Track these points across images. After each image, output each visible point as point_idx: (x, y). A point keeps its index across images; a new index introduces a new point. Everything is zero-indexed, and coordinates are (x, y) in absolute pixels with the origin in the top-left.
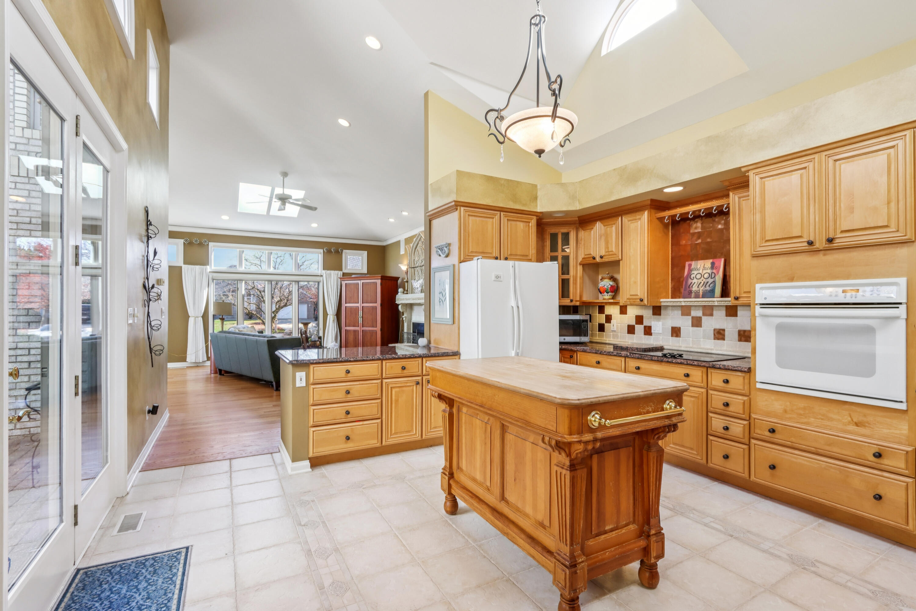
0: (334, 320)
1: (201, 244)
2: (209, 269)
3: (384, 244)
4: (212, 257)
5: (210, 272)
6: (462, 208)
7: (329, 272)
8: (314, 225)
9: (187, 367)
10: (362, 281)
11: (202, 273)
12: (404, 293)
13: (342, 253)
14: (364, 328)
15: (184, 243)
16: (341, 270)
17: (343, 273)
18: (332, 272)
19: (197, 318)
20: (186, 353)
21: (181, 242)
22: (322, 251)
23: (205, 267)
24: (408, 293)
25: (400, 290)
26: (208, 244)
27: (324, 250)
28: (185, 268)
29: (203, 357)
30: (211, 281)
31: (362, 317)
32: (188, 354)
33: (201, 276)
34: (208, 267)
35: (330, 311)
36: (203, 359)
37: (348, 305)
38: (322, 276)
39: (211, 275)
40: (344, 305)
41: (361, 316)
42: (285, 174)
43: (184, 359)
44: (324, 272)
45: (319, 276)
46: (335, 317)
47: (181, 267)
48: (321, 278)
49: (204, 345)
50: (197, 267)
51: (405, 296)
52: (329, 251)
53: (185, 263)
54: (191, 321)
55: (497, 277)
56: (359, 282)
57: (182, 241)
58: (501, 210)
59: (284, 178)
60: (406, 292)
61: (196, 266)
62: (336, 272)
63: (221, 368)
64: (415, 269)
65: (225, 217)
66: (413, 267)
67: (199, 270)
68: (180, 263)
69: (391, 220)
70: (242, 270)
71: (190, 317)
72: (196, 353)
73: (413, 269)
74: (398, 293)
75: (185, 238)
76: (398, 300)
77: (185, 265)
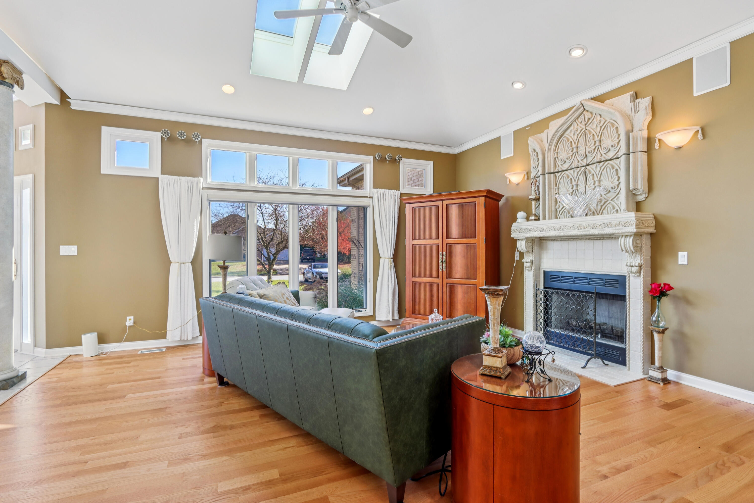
0: (391, 267)
1: (188, 141)
2: (202, 182)
3: (456, 151)
4: (208, 163)
5: (203, 188)
7: (381, 191)
8: (368, 111)
9: (168, 348)
10: (445, 202)
11: (191, 189)
12: (528, 219)
13: (399, 162)
14: (449, 280)
15: (162, 137)
16: (398, 188)
17: (401, 194)
18: (387, 191)
19: (183, 265)
20: (166, 328)
21: (157, 136)
22: (371, 158)
23: (196, 179)
24: (539, 219)
25: (521, 215)
26: (201, 141)
27: (374, 158)
28: (164, 180)
29: (193, 330)
30: (205, 203)
31: (446, 262)
32: (168, 329)
33: (190, 194)
34: (202, 179)
35: (383, 251)
36: (193, 334)
37: (416, 242)
38: (372, 197)
39: (207, 193)
40: (409, 242)
41: (444, 260)
43: (164, 336)
44: (375, 190)
45: (367, 197)
46: (392, 260)
47: (157, 179)
48: (370, 201)
49: (196, 314)
50: (184, 179)
51: (533, 224)
52: (382, 160)
53: (163, 173)
54: (174, 269)
56: (440, 203)
57: (159, 135)
60: (532, 217)
61: (181, 177)
62: (392, 191)
63: (222, 374)
64: (558, 175)
65: (229, 89)
66: (552, 171)
67: (186, 184)
68: (156, 172)
69: (518, 86)
70: (254, 186)
71: (171, 262)
72: (182, 327)
73: (552, 175)
74: (515, 219)
75: (163, 130)
76: (520, 231)
77: (163, 176)
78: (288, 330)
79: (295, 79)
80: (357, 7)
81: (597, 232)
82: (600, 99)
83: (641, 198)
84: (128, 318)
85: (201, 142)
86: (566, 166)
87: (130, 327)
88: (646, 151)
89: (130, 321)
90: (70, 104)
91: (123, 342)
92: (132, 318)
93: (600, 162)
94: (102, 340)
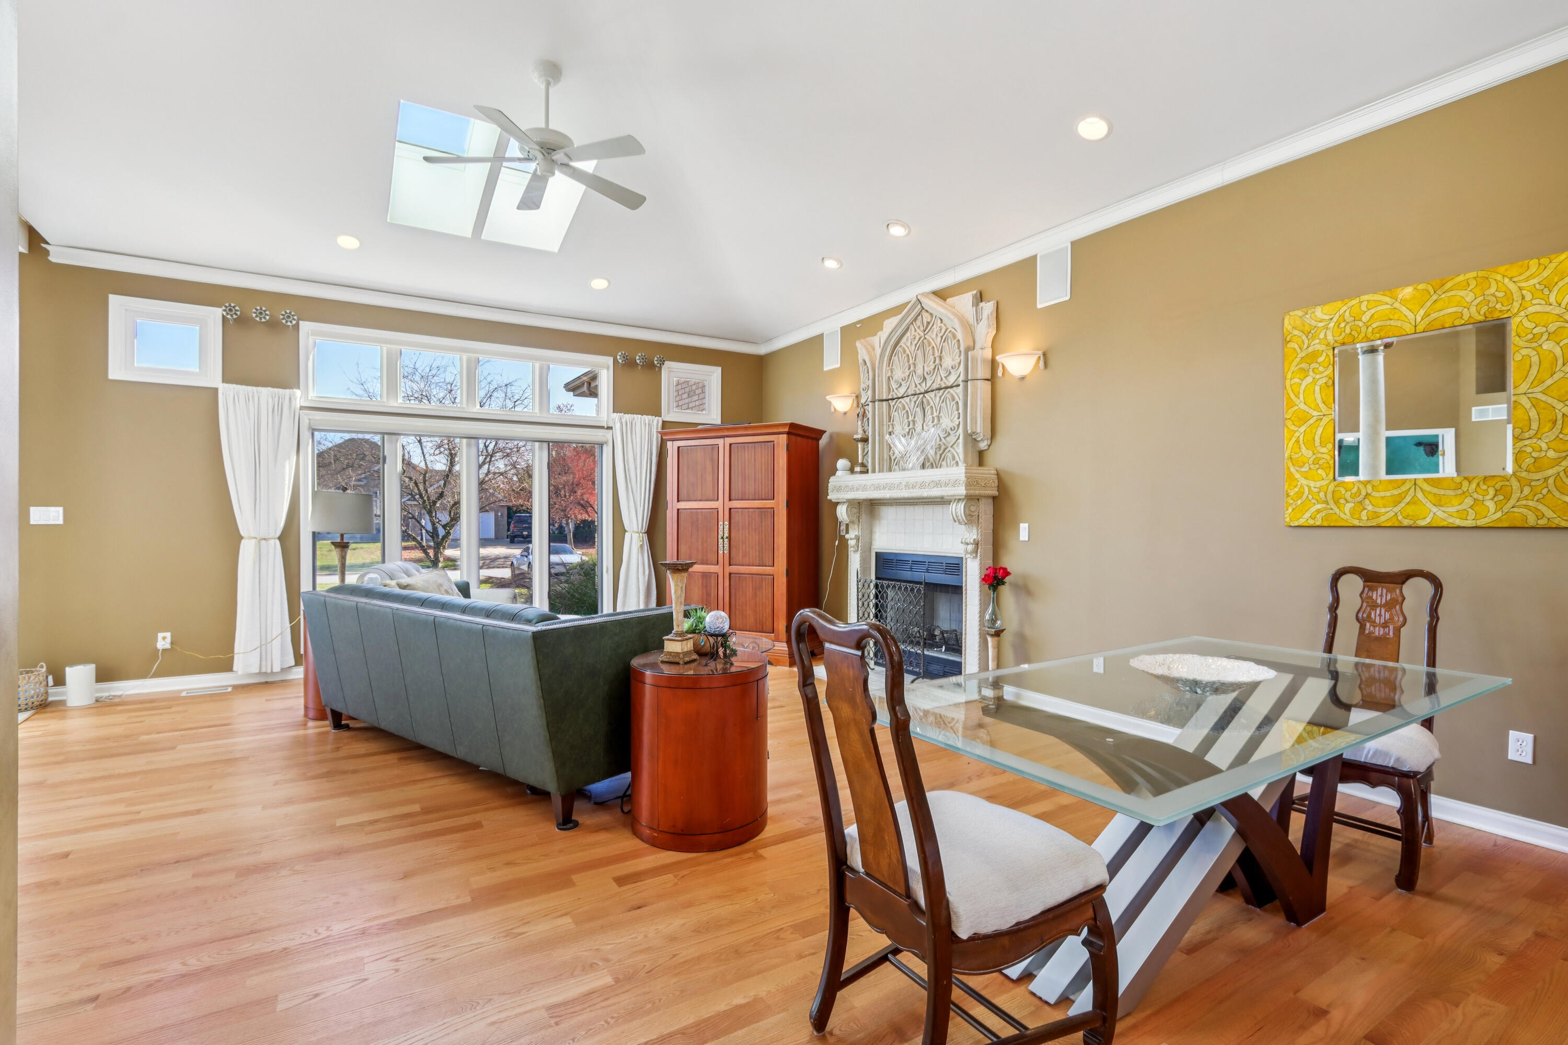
0: (642, 546)
1: (273, 325)
2: (298, 397)
3: (762, 350)
4: (309, 362)
5: (302, 408)
7: (628, 417)
8: (599, 284)
9: (236, 687)
10: (729, 441)
11: (278, 410)
12: (852, 471)
13: (660, 368)
14: (734, 569)
15: (223, 316)
16: (658, 414)
17: (664, 422)
18: (637, 417)
19: (263, 542)
20: (232, 651)
21: (215, 314)
22: (610, 360)
23: (288, 391)
24: (867, 472)
25: (842, 463)
26: (298, 324)
27: (615, 361)
28: (227, 392)
29: (283, 654)
30: (305, 434)
31: (729, 538)
32: (236, 651)
33: (277, 419)
34: (298, 393)
35: (630, 520)
36: (282, 662)
37: (682, 505)
38: (610, 428)
39: (308, 417)
40: (672, 505)
41: (726, 535)
42: (551, 73)
43: (227, 666)
44: (617, 416)
45: (602, 427)
46: (645, 536)
47: (216, 390)
48: (608, 434)
49: (288, 625)
50: (265, 393)
51: (859, 479)
52: (630, 364)
53: (225, 380)
54: (247, 550)
56: (720, 442)
57: (218, 312)
59: (548, 84)
60: (858, 467)
61: (260, 389)
62: (647, 418)
63: (339, 707)
64: (892, 403)
65: (348, 242)
66: (884, 398)
67: (270, 400)
68: (213, 378)
69: (831, 264)
70: (396, 405)
71: (242, 538)
72: (263, 648)
73: (884, 403)
74: (834, 471)
75: (227, 305)
76: (839, 489)
77: (226, 385)
78: (436, 624)
79: (468, 234)
80: (553, 158)
81: (925, 493)
82: (941, 294)
83: (983, 445)
84: (160, 635)
85: (297, 327)
86: (901, 392)
87: (164, 650)
88: (990, 378)
89: (163, 641)
90: (47, 252)
91: (151, 677)
92: (168, 635)
93: (939, 389)
94: (104, 675)
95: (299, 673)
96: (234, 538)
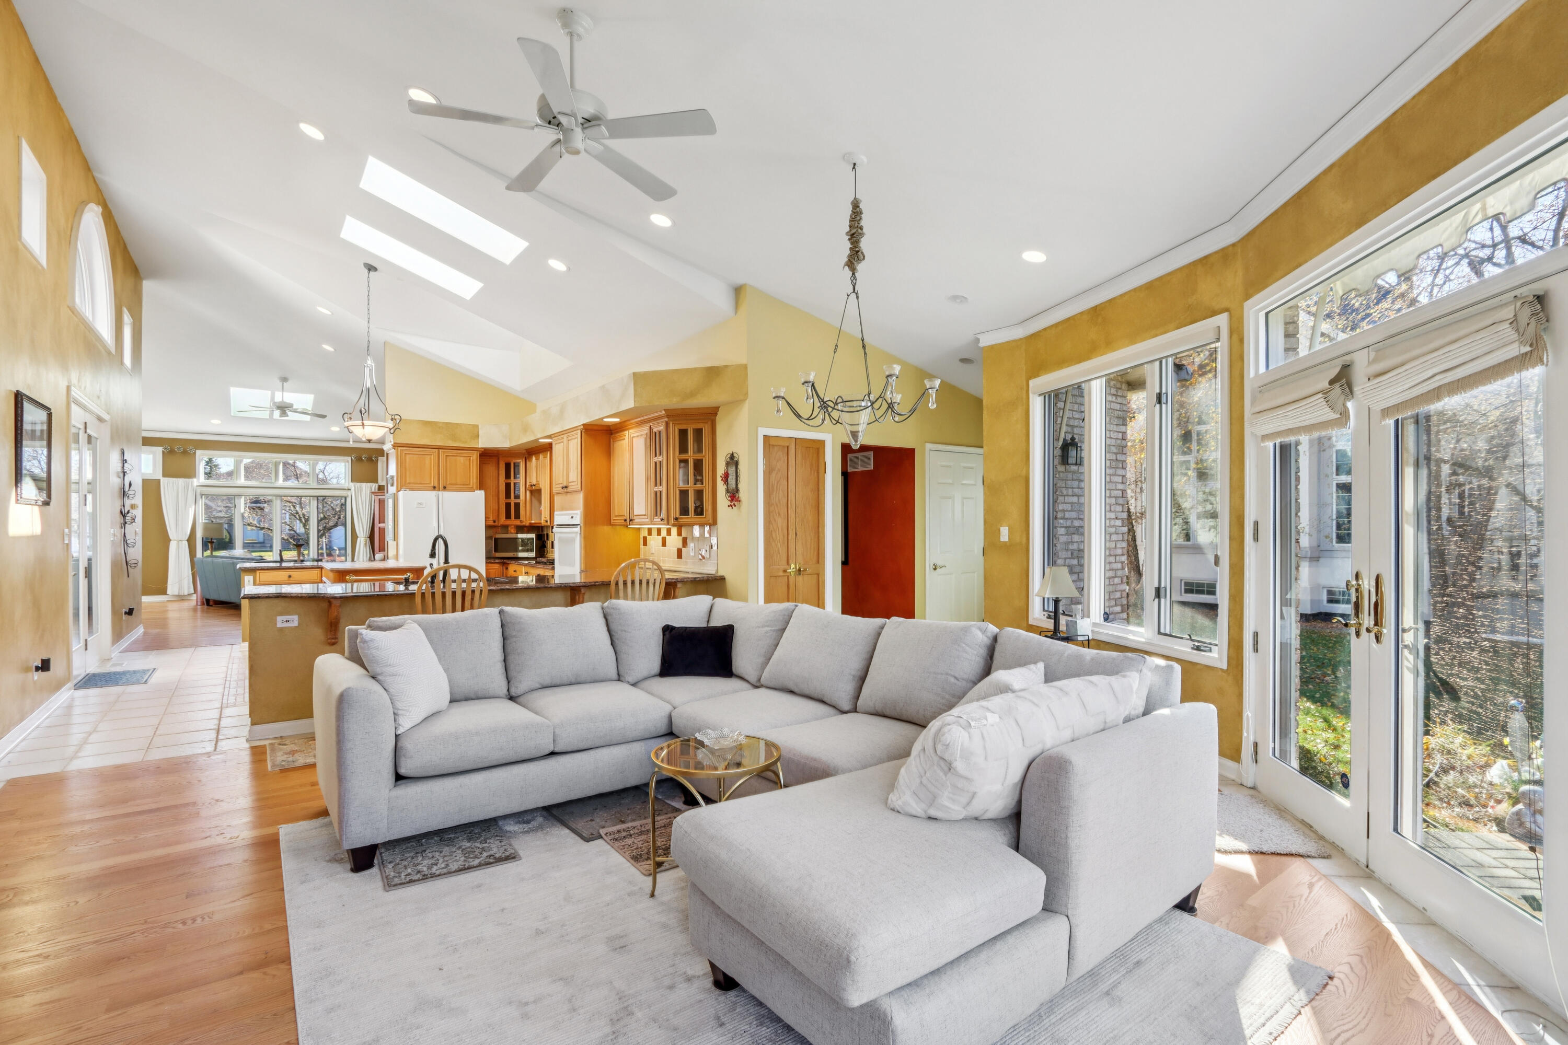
0: (366, 544)
1: (185, 452)
2: (195, 482)
4: (200, 468)
5: (197, 486)
6: (399, 448)
7: (358, 485)
8: (336, 429)
9: (168, 601)
11: (186, 488)
13: (377, 461)
15: (163, 450)
16: (377, 482)
17: (379, 486)
18: (364, 485)
19: (180, 542)
20: (166, 586)
21: (159, 450)
22: (349, 459)
23: (189, 480)
27: (352, 458)
28: (165, 482)
29: (189, 588)
30: (198, 496)
32: (168, 586)
33: (186, 491)
34: (195, 480)
36: (187, 592)
37: (381, 526)
38: (350, 489)
39: (199, 490)
40: (377, 526)
42: (284, 380)
43: (165, 592)
44: (352, 485)
45: (345, 489)
46: (368, 540)
47: (159, 481)
48: (349, 493)
50: (181, 481)
52: (359, 459)
53: (164, 476)
54: (173, 545)
55: (420, 504)
58: (439, 448)
59: (283, 383)
61: (178, 479)
62: (369, 485)
63: (208, 597)
65: (216, 422)
67: (183, 484)
68: (159, 475)
70: (240, 483)
71: (171, 541)
72: (180, 585)
75: (164, 445)
77: (164, 478)
79: (268, 417)
85: (195, 453)
95: (194, 597)
96: (166, 540)
